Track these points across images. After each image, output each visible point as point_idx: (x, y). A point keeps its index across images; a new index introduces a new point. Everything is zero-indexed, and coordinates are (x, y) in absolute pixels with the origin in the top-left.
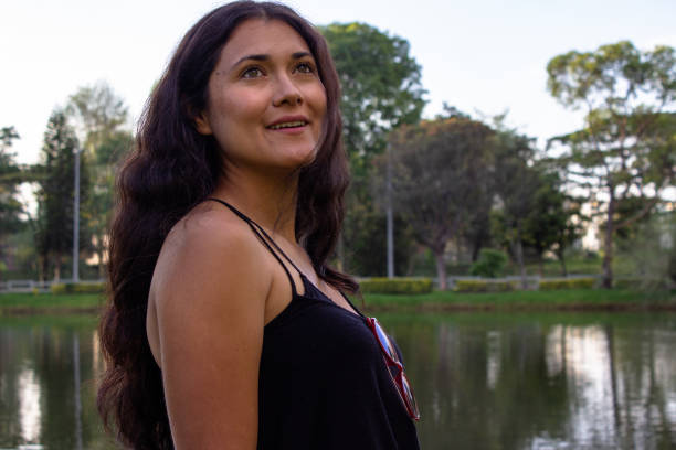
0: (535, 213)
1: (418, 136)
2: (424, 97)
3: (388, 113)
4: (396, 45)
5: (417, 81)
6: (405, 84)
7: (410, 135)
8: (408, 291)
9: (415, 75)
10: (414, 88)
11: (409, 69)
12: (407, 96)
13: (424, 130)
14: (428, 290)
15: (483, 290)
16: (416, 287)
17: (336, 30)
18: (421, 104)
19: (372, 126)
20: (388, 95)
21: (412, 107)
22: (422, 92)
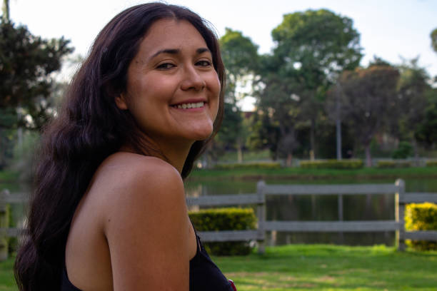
0: (425, 121)
1: (354, 77)
2: (362, 52)
3: (340, 62)
4: (345, 22)
5: (357, 42)
6: (351, 45)
7: (349, 77)
8: (349, 167)
9: (356, 39)
10: (356, 47)
11: (353, 35)
12: (352, 52)
13: (357, 74)
14: (360, 167)
15: (393, 166)
16: (354, 165)
17: (308, 14)
18: (360, 56)
19: (331, 70)
20: (341, 51)
21: (354, 58)
22: (360, 49)
